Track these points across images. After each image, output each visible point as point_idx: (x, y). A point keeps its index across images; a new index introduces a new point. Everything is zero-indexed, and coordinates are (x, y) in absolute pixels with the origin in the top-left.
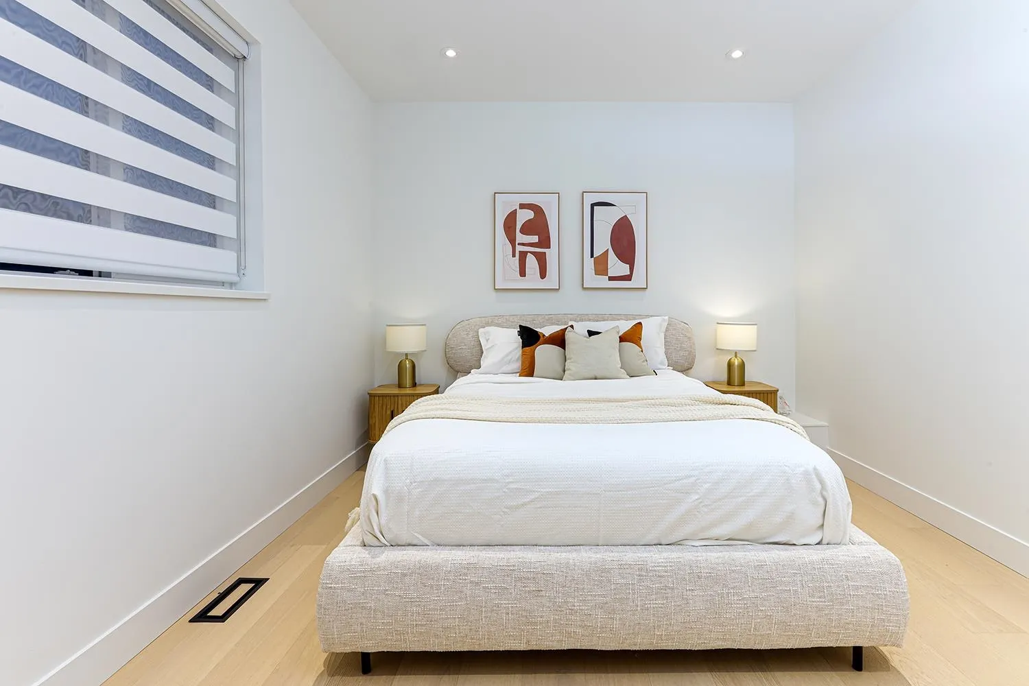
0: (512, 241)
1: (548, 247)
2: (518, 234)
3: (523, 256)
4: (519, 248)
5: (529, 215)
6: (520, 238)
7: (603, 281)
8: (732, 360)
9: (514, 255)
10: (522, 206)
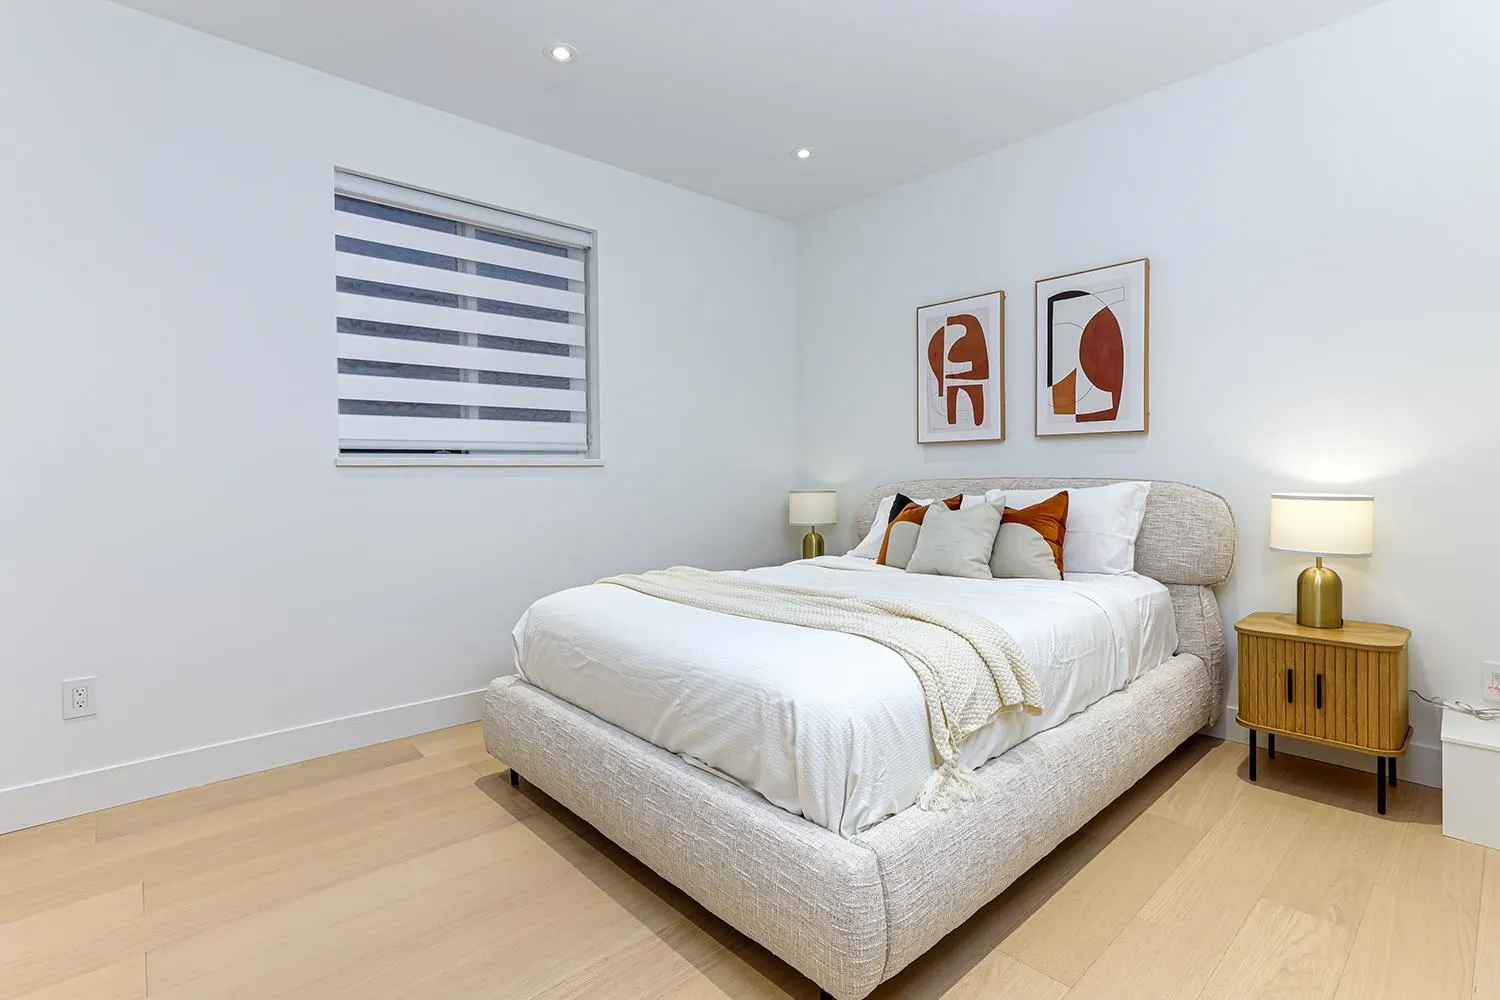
0: (938, 372)
1: (986, 376)
2: (947, 362)
3: (953, 391)
4: (948, 383)
5: (960, 331)
6: (950, 367)
7: (1067, 424)
8: (1310, 574)
9: (941, 395)
10: (952, 321)
